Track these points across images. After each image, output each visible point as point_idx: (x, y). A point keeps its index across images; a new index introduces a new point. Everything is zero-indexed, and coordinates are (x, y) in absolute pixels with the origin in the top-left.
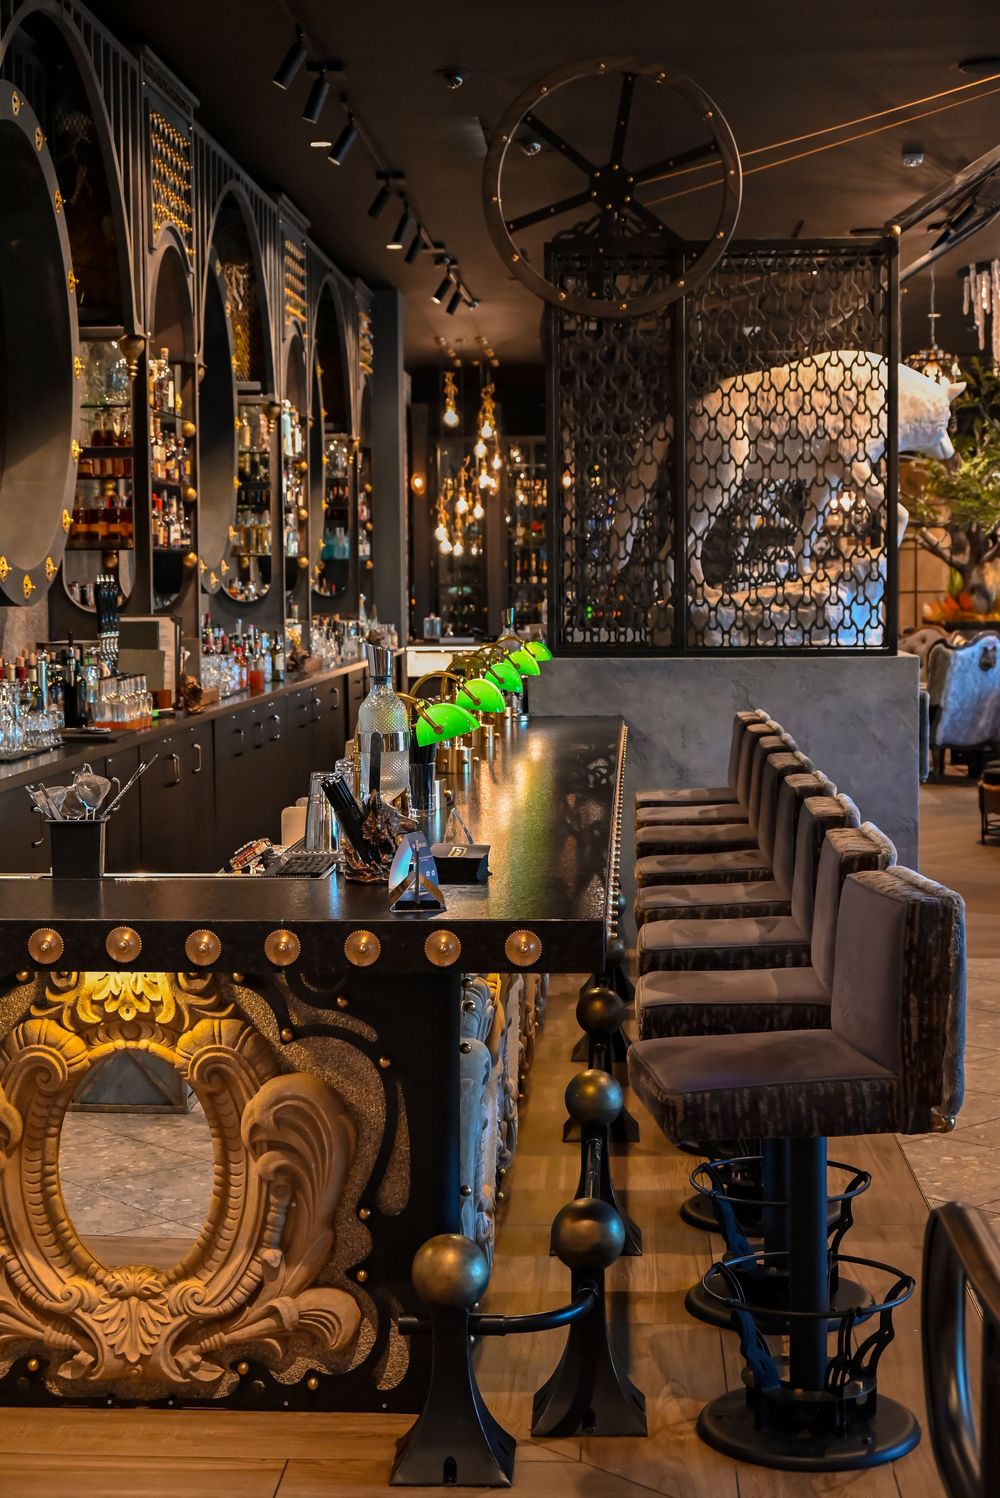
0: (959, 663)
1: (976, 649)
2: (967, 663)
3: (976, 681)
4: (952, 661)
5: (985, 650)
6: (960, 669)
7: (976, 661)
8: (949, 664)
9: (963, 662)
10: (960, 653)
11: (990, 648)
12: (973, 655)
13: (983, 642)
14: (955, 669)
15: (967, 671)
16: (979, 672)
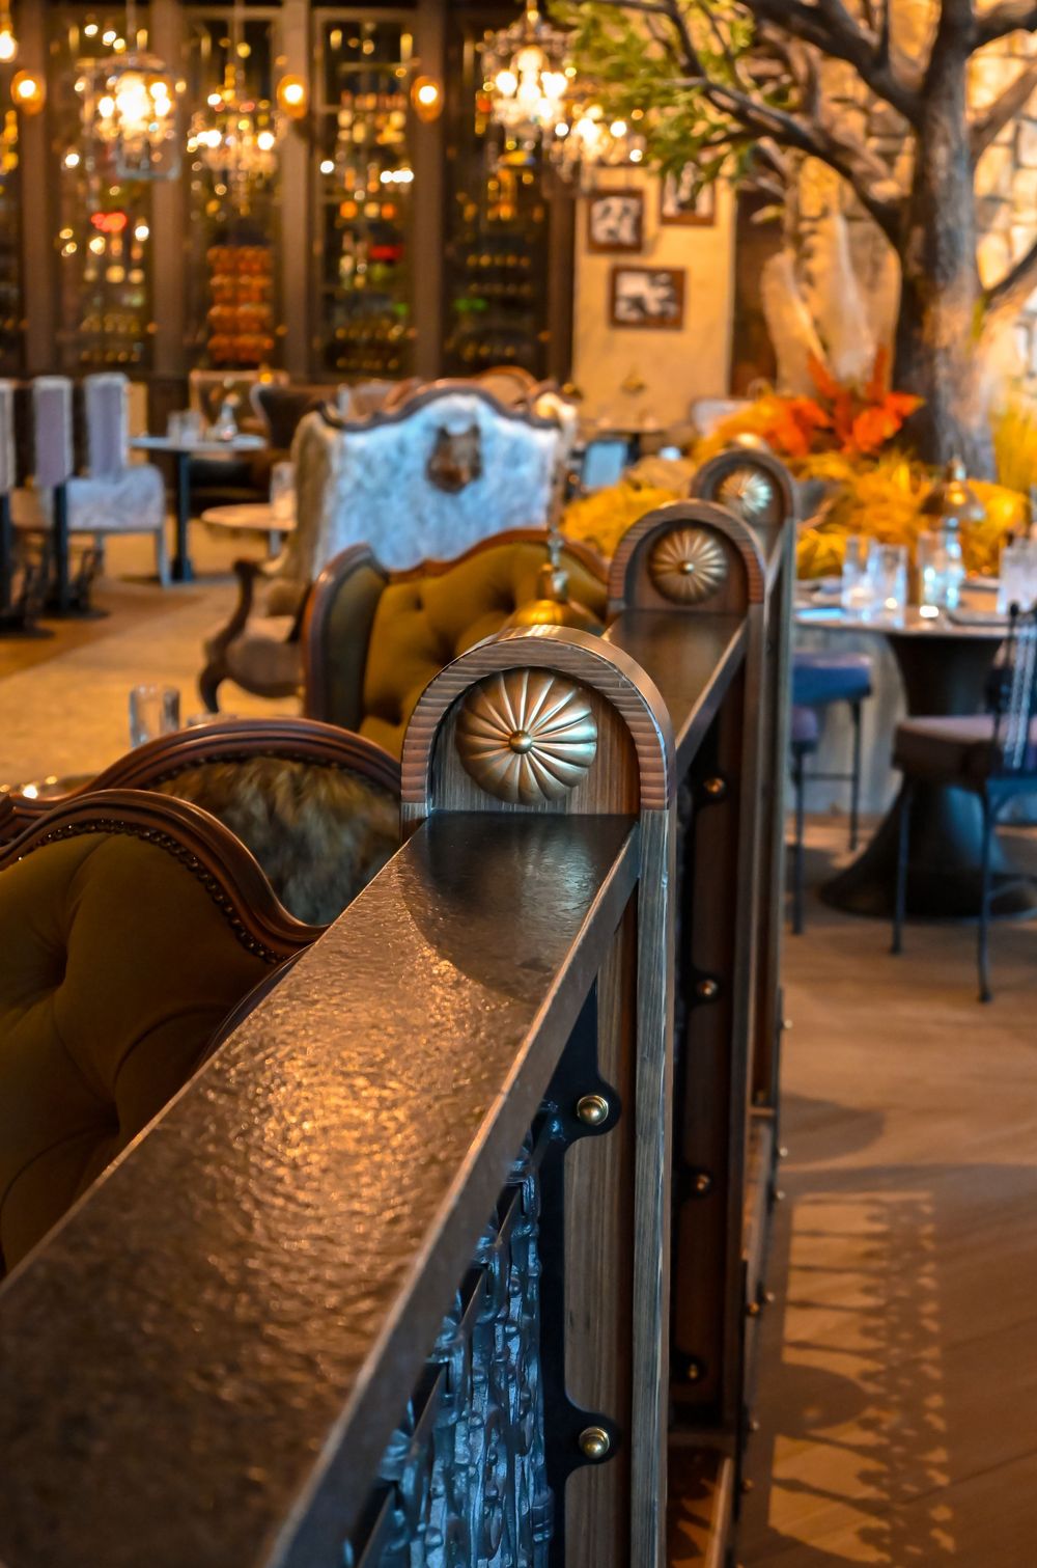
0: (357, 471)
1: (414, 433)
2: (382, 472)
3: (421, 520)
4: (336, 463)
5: (443, 435)
6: (359, 486)
7: (416, 463)
8: (328, 471)
9: (368, 466)
10: (358, 441)
11: (458, 428)
12: (402, 448)
13: (435, 411)
14: (346, 485)
15: (384, 492)
16: (430, 498)
